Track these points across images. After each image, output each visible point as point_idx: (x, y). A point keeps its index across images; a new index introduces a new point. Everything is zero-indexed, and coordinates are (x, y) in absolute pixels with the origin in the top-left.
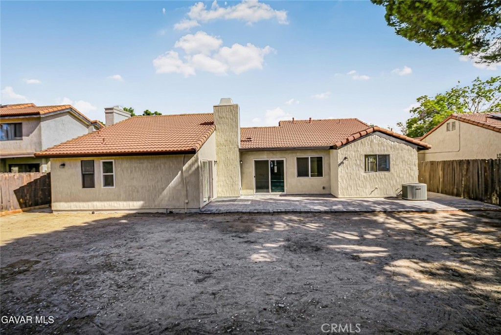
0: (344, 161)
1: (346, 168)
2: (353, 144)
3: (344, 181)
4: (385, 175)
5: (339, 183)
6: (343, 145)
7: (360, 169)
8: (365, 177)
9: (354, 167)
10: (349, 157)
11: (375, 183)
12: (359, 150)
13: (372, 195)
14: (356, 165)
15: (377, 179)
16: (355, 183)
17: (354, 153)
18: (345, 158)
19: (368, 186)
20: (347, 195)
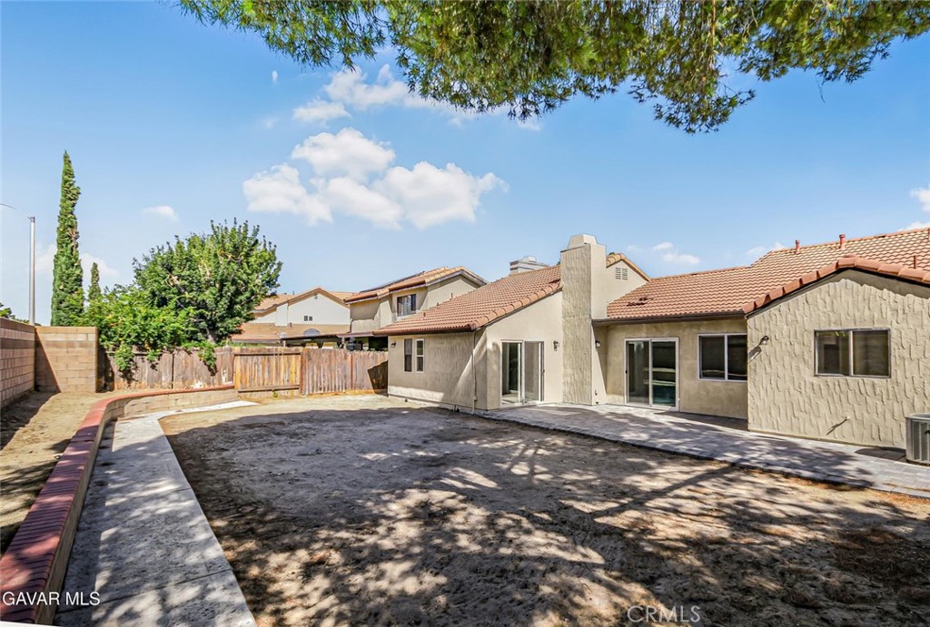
0: (761, 347)
1: (766, 362)
2: (783, 306)
3: (762, 392)
4: (873, 385)
5: (749, 395)
6: (757, 310)
7: (802, 366)
8: (816, 388)
9: (787, 359)
10: (773, 337)
11: (845, 404)
12: (799, 318)
13: (837, 435)
14: (793, 355)
15: (851, 395)
16: (788, 399)
17: (785, 327)
18: (765, 338)
19: (824, 410)
20: (767, 427)
